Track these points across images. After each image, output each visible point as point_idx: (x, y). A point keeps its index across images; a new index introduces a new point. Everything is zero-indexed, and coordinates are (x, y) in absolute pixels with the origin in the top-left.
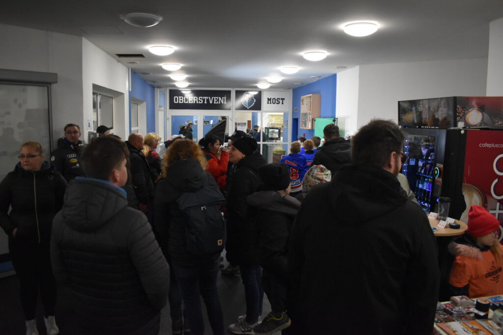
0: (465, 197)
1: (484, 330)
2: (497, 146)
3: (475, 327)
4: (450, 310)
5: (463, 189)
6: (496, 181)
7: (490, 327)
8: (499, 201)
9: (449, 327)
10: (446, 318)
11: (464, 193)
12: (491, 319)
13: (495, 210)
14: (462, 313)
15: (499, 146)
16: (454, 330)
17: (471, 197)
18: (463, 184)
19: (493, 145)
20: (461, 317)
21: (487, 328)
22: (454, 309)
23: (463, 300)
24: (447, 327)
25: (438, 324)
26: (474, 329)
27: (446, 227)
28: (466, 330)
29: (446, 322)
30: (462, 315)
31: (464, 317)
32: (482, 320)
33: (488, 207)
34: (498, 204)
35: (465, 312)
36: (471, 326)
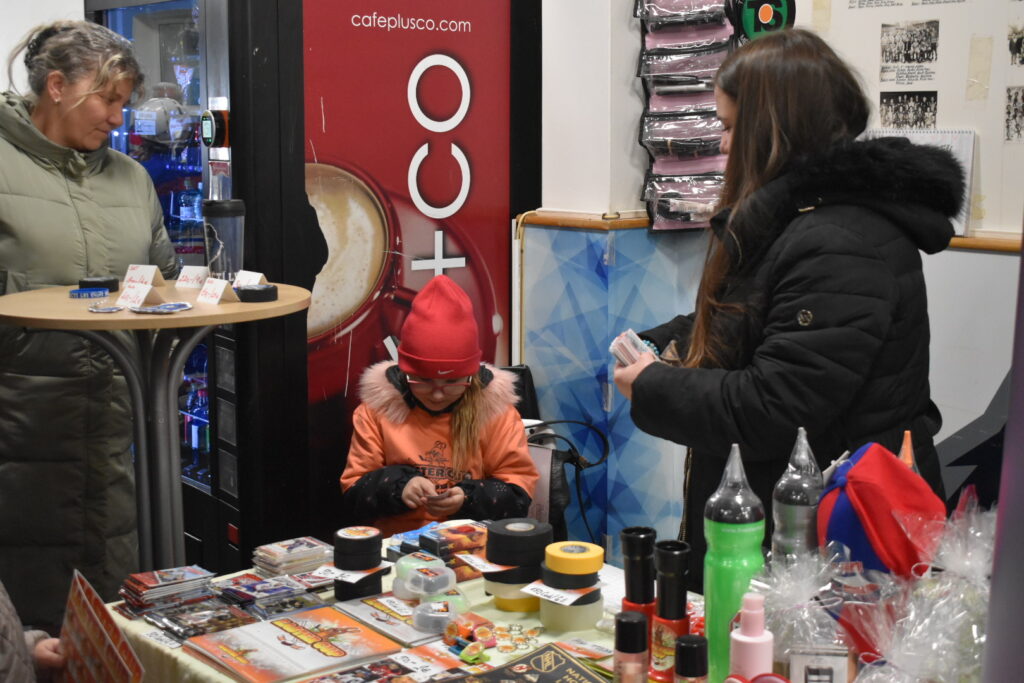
0: (319, 214)
1: (360, 627)
2: (413, 24)
3: (326, 624)
4: (243, 590)
5: (309, 186)
6: (423, 152)
7: (382, 616)
8: (441, 224)
9: (227, 644)
10: (220, 618)
11: (313, 201)
12: (390, 594)
13: (433, 257)
14: (290, 593)
15: (421, 24)
16: (243, 648)
17: (342, 214)
18: (308, 165)
19: (399, 22)
20: (284, 605)
21: (372, 621)
22: (259, 587)
23: (295, 551)
24: (220, 643)
25: (187, 642)
26: (322, 631)
27: (224, 300)
28: (289, 639)
29: (221, 628)
30: (286, 600)
31: (292, 603)
32: (358, 601)
33: (406, 246)
34: (439, 235)
35: (299, 587)
36: (310, 624)
